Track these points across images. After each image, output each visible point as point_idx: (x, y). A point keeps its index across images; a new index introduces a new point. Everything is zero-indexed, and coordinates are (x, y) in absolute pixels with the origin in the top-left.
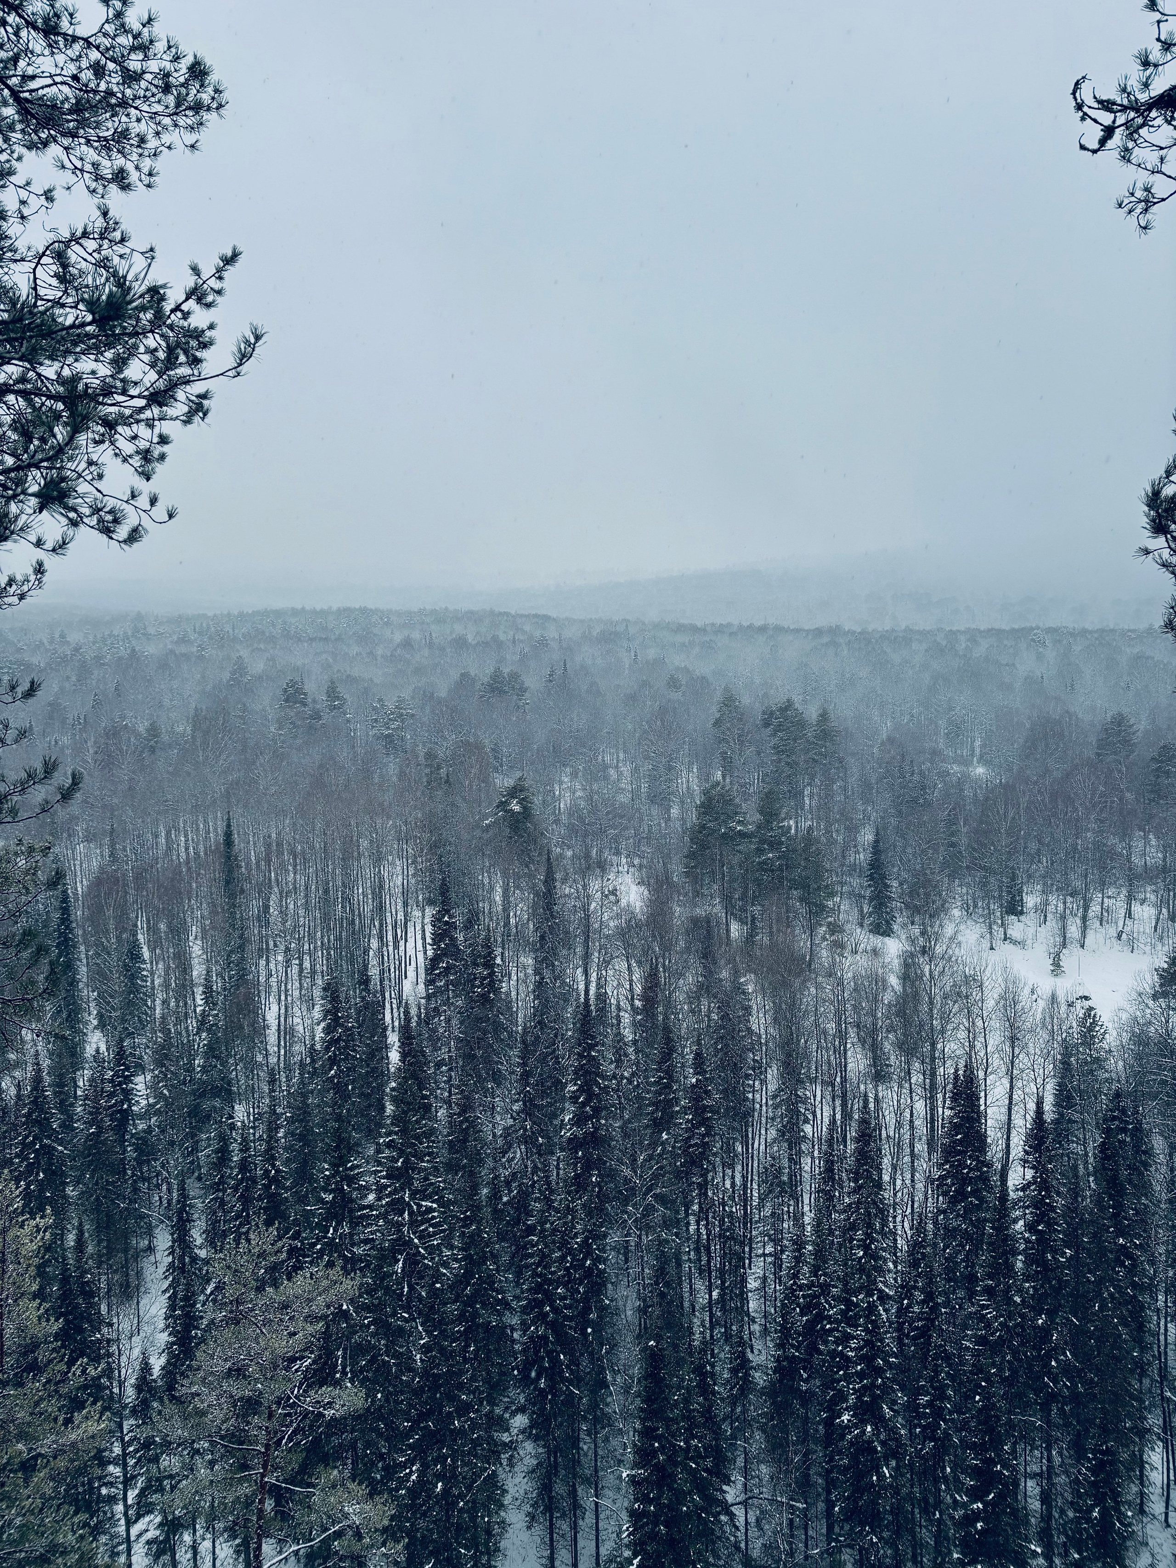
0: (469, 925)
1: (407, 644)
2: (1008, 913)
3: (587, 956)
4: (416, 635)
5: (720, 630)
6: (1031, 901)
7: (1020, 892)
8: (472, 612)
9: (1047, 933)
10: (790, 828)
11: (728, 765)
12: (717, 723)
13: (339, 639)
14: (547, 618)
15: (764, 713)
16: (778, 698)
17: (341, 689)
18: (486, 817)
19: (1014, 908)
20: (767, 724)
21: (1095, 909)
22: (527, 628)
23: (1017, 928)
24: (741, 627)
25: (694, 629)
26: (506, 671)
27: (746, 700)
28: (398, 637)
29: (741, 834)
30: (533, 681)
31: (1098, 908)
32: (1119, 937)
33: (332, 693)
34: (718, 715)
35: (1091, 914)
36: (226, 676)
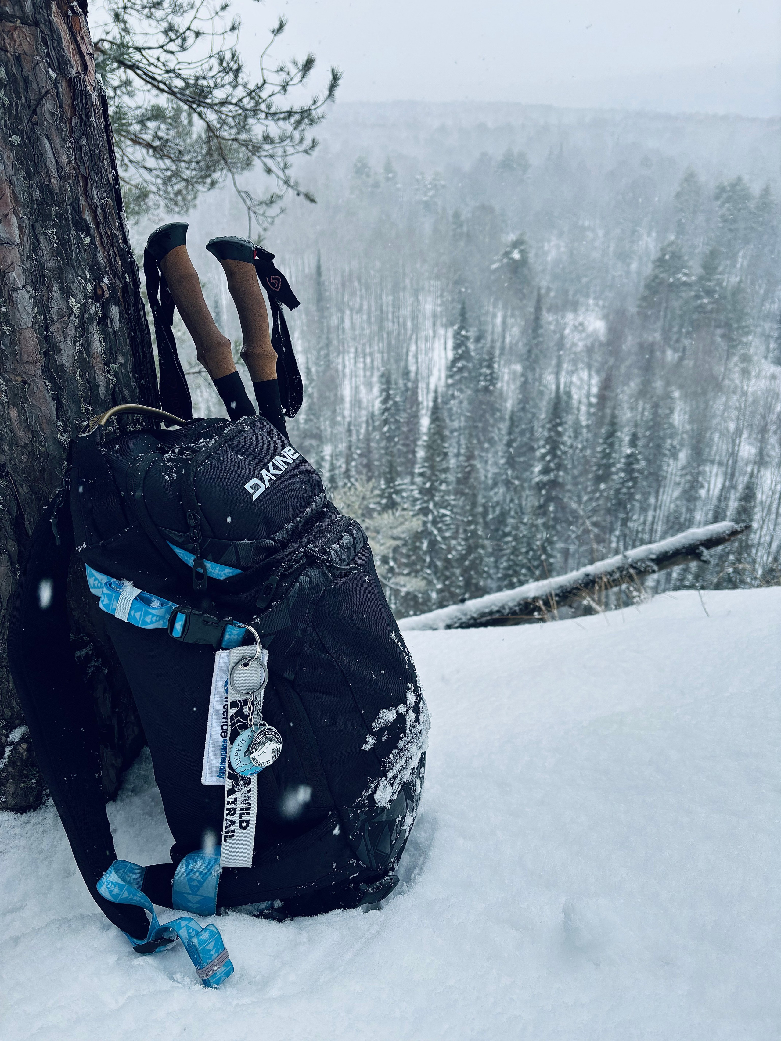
0: (478, 339)
1: (443, 129)
3: (559, 366)
4: (450, 122)
5: (689, 118)
8: (492, 103)
10: (723, 280)
11: (681, 229)
12: (678, 195)
13: (393, 126)
14: (550, 108)
15: (717, 188)
16: (730, 176)
17: (394, 165)
18: (494, 262)
20: (717, 197)
22: (535, 116)
24: (707, 116)
25: (668, 117)
26: (516, 150)
27: (703, 178)
28: (436, 124)
29: (685, 284)
30: (536, 160)
34: (679, 189)
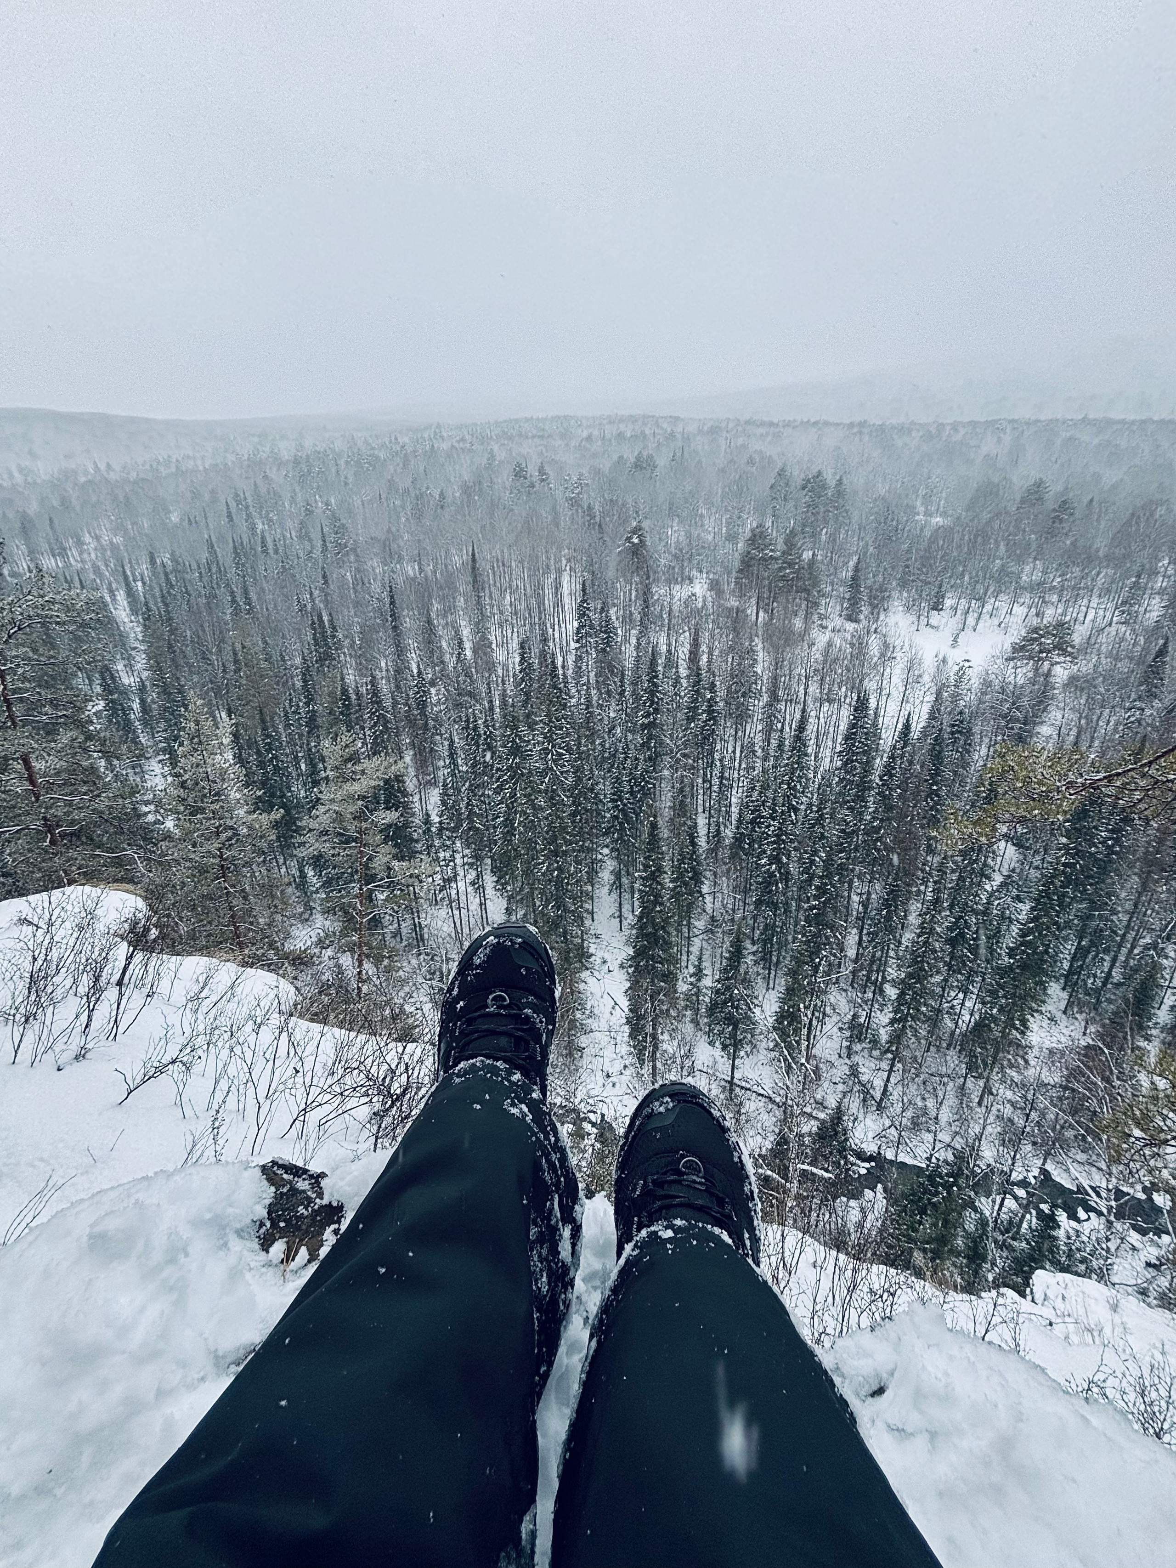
1: (589, 438)
2: (933, 609)
4: (596, 433)
5: (787, 424)
6: (948, 603)
7: (943, 597)
8: (632, 416)
9: (954, 623)
10: (802, 554)
12: (773, 486)
13: (550, 436)
14: (677, 418)
15: (804, 479)
16: (814, 470)
17: (547, 469)
18: (618, 546)
19: (937, 607)
21: (988, 607)
22: (665, 425)
23: (935, 618)
24: (802, 422)
25: (771, 424)
26: (646, 454)
27: (794, 471)
28: (585, 434)
29: (772, 558)
30: (662, 461)
31: (991, 607)
32: (999, 625)
33: (541, 471)
34: (774, 481)
35: (985, 610)
36: (484, 461)
